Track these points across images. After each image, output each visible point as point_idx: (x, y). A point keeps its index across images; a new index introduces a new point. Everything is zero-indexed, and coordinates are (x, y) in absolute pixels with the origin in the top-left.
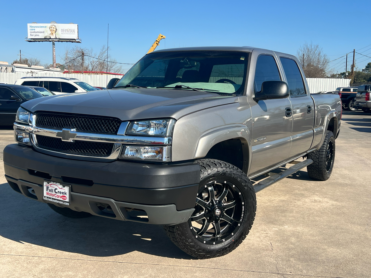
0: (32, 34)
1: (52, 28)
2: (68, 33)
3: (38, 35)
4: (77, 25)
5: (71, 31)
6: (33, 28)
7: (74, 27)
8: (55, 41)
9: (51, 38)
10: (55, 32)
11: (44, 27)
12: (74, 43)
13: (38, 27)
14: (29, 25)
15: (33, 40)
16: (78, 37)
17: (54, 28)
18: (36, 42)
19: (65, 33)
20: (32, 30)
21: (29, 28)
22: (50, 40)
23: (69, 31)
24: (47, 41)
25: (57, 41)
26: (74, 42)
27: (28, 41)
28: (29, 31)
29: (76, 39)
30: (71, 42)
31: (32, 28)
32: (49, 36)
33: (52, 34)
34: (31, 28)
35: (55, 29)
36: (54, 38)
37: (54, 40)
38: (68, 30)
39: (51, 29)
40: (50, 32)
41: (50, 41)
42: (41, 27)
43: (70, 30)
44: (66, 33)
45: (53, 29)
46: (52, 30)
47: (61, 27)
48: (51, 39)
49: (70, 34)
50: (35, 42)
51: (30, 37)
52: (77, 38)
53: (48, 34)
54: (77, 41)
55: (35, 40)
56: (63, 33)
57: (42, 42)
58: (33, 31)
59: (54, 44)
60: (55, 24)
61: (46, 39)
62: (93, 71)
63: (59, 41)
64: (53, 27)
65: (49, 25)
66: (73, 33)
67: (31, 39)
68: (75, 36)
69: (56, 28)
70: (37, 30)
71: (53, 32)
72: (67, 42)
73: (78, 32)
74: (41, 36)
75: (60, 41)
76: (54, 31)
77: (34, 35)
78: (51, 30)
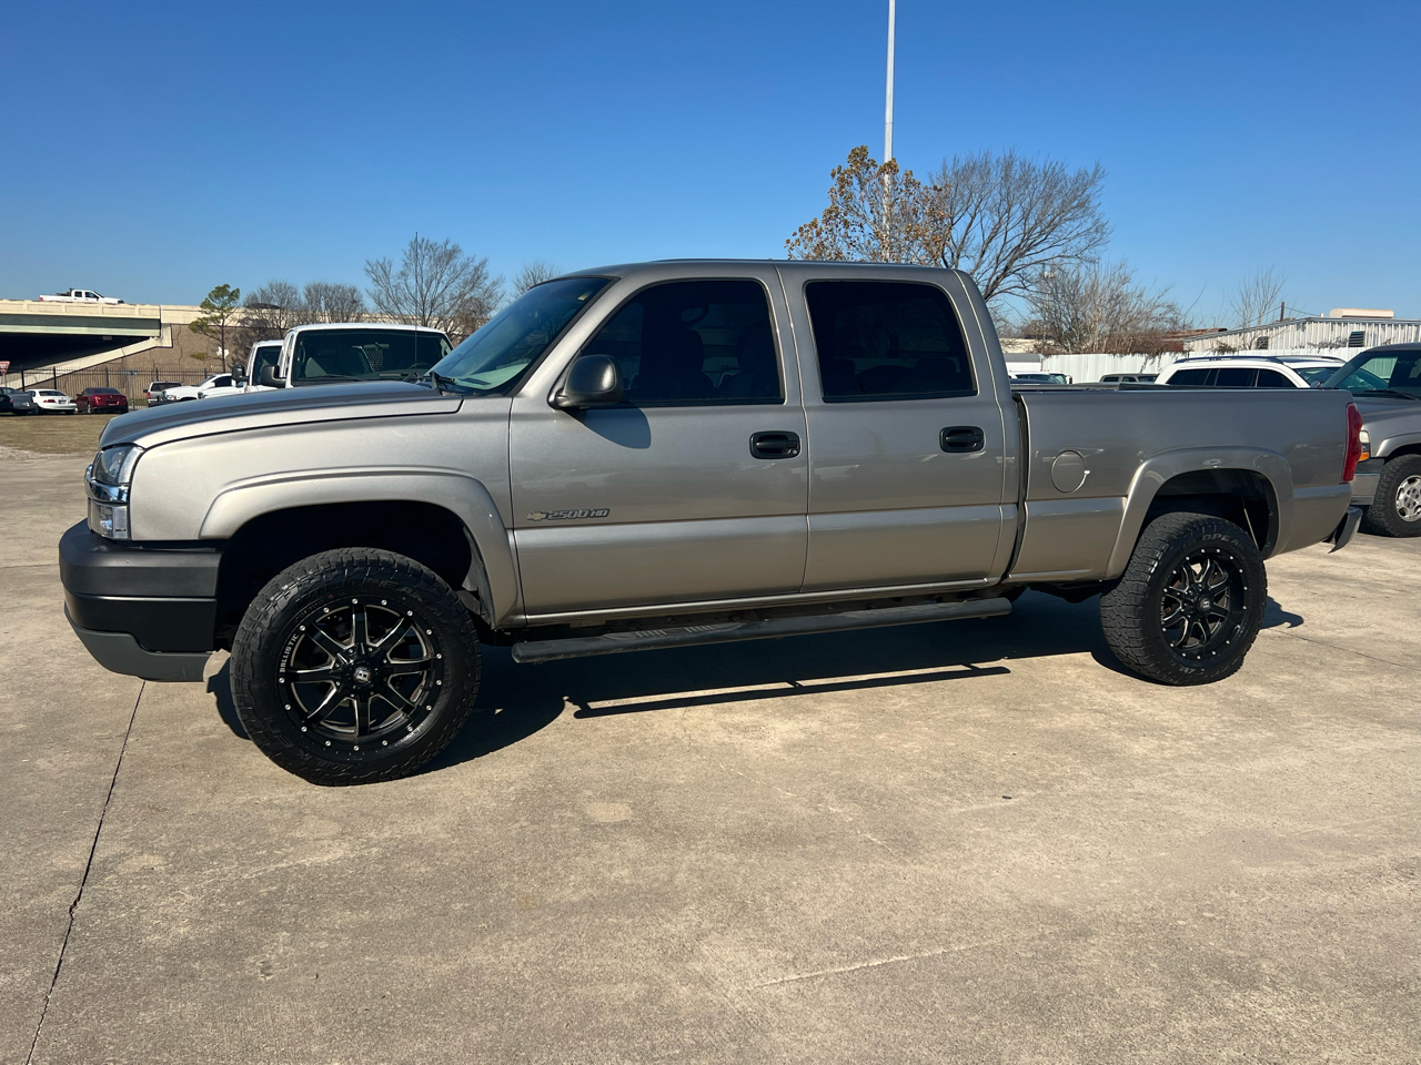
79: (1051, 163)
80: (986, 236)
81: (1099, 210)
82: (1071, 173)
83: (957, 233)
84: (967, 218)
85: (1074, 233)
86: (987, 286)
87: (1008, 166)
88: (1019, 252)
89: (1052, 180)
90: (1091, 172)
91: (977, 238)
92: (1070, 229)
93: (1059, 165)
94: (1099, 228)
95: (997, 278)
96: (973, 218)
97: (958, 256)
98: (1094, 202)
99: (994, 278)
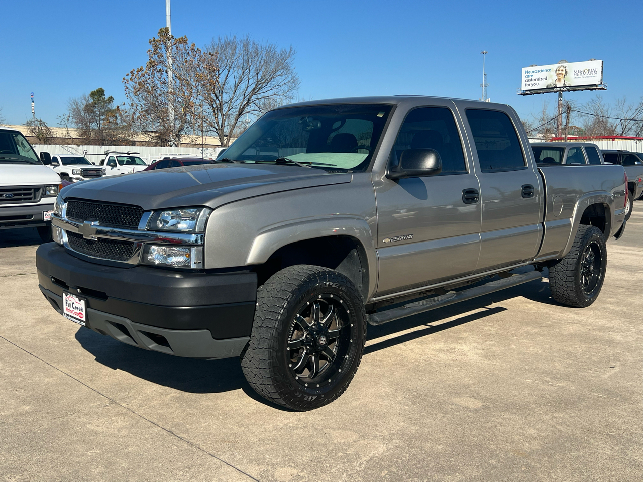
0: (528, 83)
1: (559, 70)
2: (585, 76)
3: (537, 84)
4: (601, 61)
5: (590, 73)
6: (531, 74)
7: (597, 65)
8: (562, 91)
9: (557, 86)
10: (564, 77)
11: (547, 71)
12: (594, 91)
13: (538, 71)
14: (524, 70)
15: (528, 92)
16: (602, 80)
17: (562, 70)
18: (534, 94)
19: (579, 77)
20: (528, 77)
21: (524, 74)
22: (555, 90)
23: (587, 73)
24: (551, 92)
25: (565, 91)
26: (595, 89)
27: (522, 94)
28: (524, 79)
29: (597, 83)
30: (589, 89)
31: (529, 74)
32: (554, 83)
33: (559, 80)
34: (527, 74)
35: (564, 73)
36: (562, 86)
37: (562, 89)
38: (586, 71)
39: (557, 72)
40: (556, 78)
41: (556, 92)
42: (543, 71)
43: (588, 71)
44: (581, 76)
45: (560, 72)
46: (560, 74)
47: (573, 67)
48: (557, 88)
49: (588, 77)
50: (531, 94)
51: (524, 88)
52: (600, 83)
53: (552, 80)
54: (598, 88)
55: (531, 92)
56: (577, 77)
57: (543, 93)
58: (530, 78)
59: (560, 96)
60: (565, 65)
61: (549, 89)
62: (624, 135)
63: (569, 91)
64: (562, 68)
65: (555, 66)
66: (593, 75)
67: (527, 91)
68: (596, 80)
69: (565, 70)
70: (536, 76)
71: (561, 77)
72: (582, 90)
73: (602, 72)
74: (542, 85)
75: (571, 91)
76: (562, 74)
77: (531, 85)
78: (557, 74)
79: (269, 46)
80: (236, 82)
81: (294, 71)
82: (278, 51)
83: (221, 80)
84: (226, 72)
85: (283, 83)
86: (240, 110)
87: (246, 45)
88: (254, 92)
89: (270, 53)
90: (288, 51)
91: (231, 82)
92: (281, 81)
93: (273, 47)
94: (294, 81)
95: (244, 105)
96: (229, 72)
97: (222, 92)
98: (292, 68)
99: (243, 106)
